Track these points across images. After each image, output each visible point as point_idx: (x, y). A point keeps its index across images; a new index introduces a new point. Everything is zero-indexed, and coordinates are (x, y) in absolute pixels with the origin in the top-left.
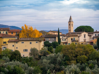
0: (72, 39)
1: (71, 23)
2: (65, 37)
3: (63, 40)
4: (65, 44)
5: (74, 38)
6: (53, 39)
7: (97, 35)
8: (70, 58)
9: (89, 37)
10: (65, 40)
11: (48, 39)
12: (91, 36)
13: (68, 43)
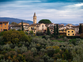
0: (32, 28)
1: (35, 17)
2: (27, 27)
3: (26, 29)
4: (27, 32)
5: (34, 27)
6: (19, 28)
7: (51, 26)
8: (8, 40)
9: (46, 27)
10: (27, 29)
11: (15, 27)
12: (48, 26)
13: (29, 30)
